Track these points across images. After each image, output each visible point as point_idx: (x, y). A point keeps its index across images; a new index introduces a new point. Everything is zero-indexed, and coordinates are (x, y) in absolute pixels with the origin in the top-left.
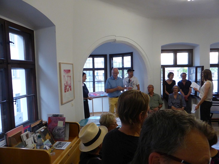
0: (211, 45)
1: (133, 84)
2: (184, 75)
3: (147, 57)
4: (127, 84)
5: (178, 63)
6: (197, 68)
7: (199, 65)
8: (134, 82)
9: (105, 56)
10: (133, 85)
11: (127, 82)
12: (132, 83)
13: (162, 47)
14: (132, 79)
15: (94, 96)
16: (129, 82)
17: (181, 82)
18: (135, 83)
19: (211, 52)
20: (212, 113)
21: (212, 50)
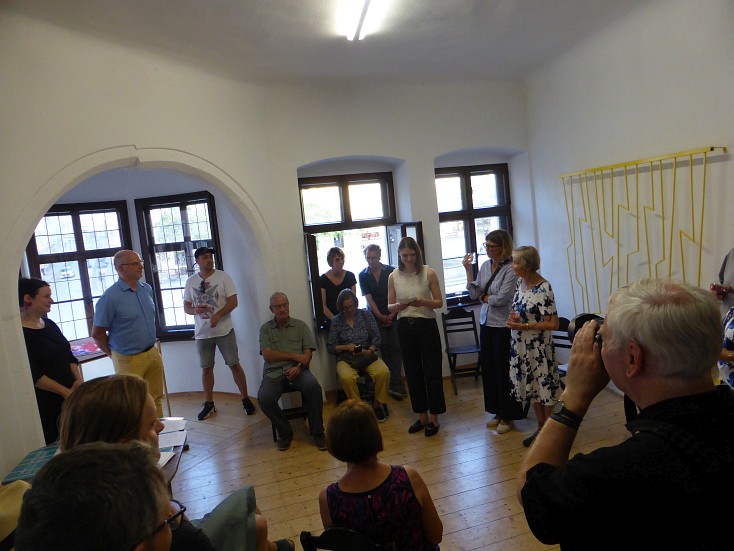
0: (436, 160)
1: (214, 294)
4: (196, 296)
5: (355, 217)
6: (404, 227)
7: (410, 220)
8: (218, 289)
9: (119, 207)
10: (214, 299)
11: (195, 289)
12: (210, 293)
13: (299, 170)
14: (212, 280)
15: (87, 354)
16: (203, 292)
18: (221, 293)
19: (438, 177)
20: (455, 355)
21: (441, 172)
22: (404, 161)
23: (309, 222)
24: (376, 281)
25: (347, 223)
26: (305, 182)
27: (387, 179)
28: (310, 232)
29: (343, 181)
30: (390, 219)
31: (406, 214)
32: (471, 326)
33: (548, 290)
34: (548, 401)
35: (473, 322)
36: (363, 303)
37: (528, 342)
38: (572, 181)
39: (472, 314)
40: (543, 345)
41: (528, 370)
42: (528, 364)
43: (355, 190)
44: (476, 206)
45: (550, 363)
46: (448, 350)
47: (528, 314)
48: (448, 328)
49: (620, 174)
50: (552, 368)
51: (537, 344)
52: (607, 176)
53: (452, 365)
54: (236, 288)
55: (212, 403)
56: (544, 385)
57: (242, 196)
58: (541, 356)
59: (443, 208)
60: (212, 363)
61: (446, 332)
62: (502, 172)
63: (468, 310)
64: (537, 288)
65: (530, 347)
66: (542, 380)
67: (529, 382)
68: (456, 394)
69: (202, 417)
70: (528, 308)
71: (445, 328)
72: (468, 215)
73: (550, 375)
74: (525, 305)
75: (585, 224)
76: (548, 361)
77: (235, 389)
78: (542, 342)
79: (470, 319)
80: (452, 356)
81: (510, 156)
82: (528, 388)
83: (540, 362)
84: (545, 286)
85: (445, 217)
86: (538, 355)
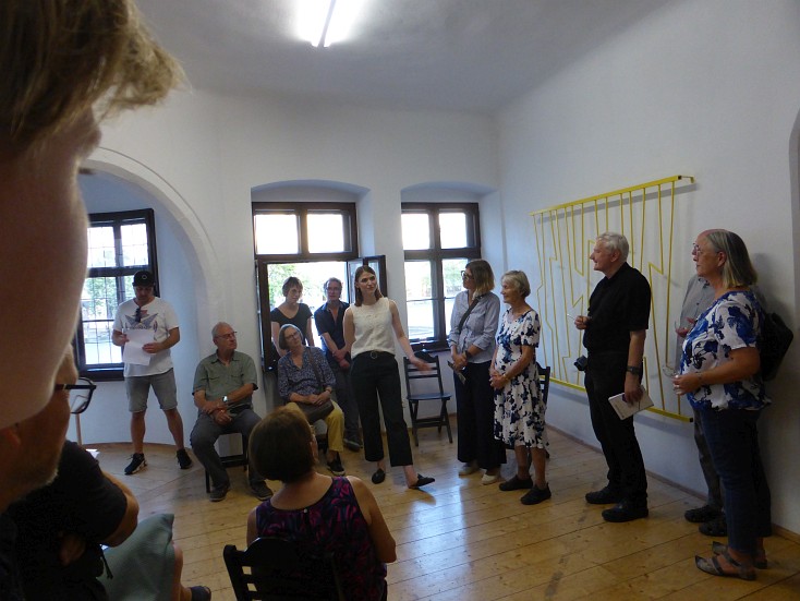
1: (151, 325)
2: (334, 285)
3: (202, 226)
4: (130, 326)
6: (366, 261)
7: (373, 254)
8: (157, 319)
10: (152, 329)
11: (128, 318)
12: (147, 323)
13: (254, 192)
16: (138, 321)
17: (325, 311)
18: (161, 324)
19: (403, 212)
20: (416, 402)
21: (408, 207)
22: (369, 190)
23: (260, 252)
24: (333, 319)
25: (304, 256)
26: (259, 207)
27: (349, 210)
28: (262, 263)
29: (301, 209)
30: (350, 255)
31: (368, 248)
32: (435, 372)
35: (438, 368)
36: (318, 342)
38: (543, 220)
39: (436, 360)
40: (527, 380)
41: (513, 409)
42: (512, 401)
43: (314, 220)
45: (535, 401)
46: (409, 397)
47: (512, 346)
48: (411, 374)
49: (591, 209)
50: (537, 407)
51: (521, 379)
52: (577, 212)
53: (414, 414)
54: (178, 321)
55: (142, 455)
56: (529, 425)
57: (187, 213)
58: (526, 393)
59: (408, 246)
60: (145, 407)
61: (408, 378)
62: (473, 211)
63: (433, 356)
64: (523, 317)
65: (515, 382)
66: (526, 419)
67: (513, 421)
68: (417, 445)
69: (129, 471)
70: (512, 338)
71: (406, 374)
72: (436, 255)
73: (535, 414)
74: (510, 336)
75: (556, 263)
76: (533, 399)
77: (170, 440)
78: (526, 377)
79: (434, 365)
80: (414, 402)
81: (481, 195)
83: (525, 399)
84: (532, 314)
85: (411, 256)
86: (523, 392)
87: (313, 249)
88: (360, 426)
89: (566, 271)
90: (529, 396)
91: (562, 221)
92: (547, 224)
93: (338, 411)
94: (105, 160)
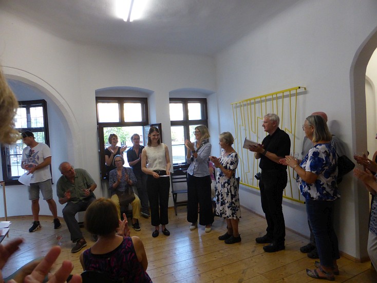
0: (170, 93)
4: (26, 158)
7: (155, 122)
8: (39, 154)
10: (36, 160)
13: (97, 92)
16: (30, 155)
18: (40, 156)
19: (170, 103)
20: (176, 194)
21: (173, 100)
22: (154, 92)
23: (101, 121)
24: (135, 154)
25: (122, 123)
26: (100, 99)
27: (144, 102)
28: (101, 126)
29: (121, 101)
30: (144, 123)
31: (153, 120)
33: (234, 156)
34: (230, 216)
37: (223, 184)
38: (237, 107)
40: (229, 186)
41: (222, 199)
42: (222, 195)
43: (127, 106)
44: (190, 119)
46: (173, 192)
48: (174, 180)
49: (258, 102)
51: (226, 185)
52: (252, 103)
53: (175, 200)
55: (39, 222)
56: (228, 207)
57: (62, 101)
58: (228, 192)
59: (173, 119)
60: (38, 198)
61: (172, 182)
62: (204, 102)
63: (184, 172)
65: (223, 186)
67: (222, 205)
68: (176, 215)
72: (186, 123)
75: (243, 128)
76: (231, 195)
78: (229, 184)
80: (175, 194)
81: (208, 94)
82: (221, 208)
83: (227, 195)
85: (174, 123)
86: (226, 191)
87: (126, 120)
88: (149, 206)
89: (247, 131)
90: (230, 194)
91: (245, 107)
92: (238, 109)
93: (137, 199)
94: (19, 75)
